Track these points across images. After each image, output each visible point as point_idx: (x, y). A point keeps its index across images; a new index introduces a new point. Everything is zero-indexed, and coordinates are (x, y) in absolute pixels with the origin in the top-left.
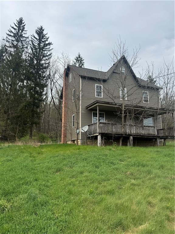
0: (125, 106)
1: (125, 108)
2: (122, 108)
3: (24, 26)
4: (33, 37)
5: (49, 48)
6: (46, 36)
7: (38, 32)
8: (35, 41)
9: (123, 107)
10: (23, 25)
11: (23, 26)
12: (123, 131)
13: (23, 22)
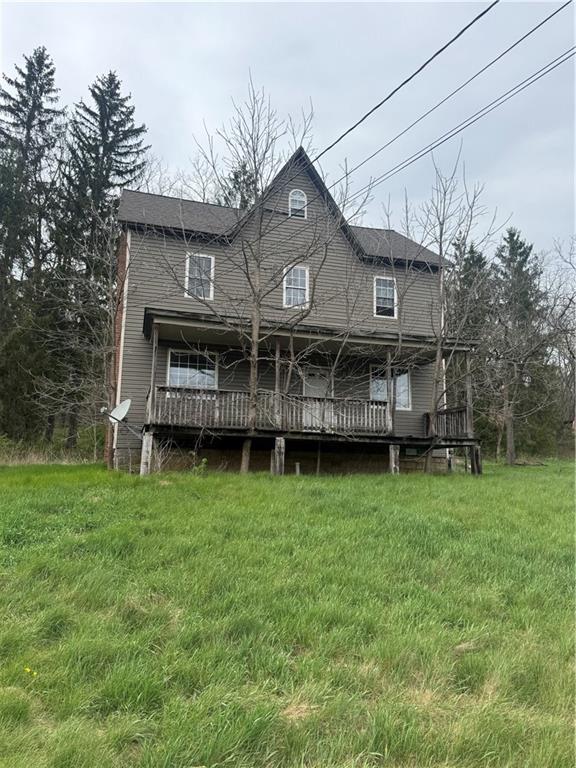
0: (261, 328)
1: (260, 336)
2: (250, 334)
3: (52, 73)
4: (81, 111)
5: (139, 145)
6: (127, 104)
7: (96, 91)
8: (89, 125)
9: (255, 333)
10: (47, 71)
11: (46, 76)
12: (250, 417)
13: (47, 62)
